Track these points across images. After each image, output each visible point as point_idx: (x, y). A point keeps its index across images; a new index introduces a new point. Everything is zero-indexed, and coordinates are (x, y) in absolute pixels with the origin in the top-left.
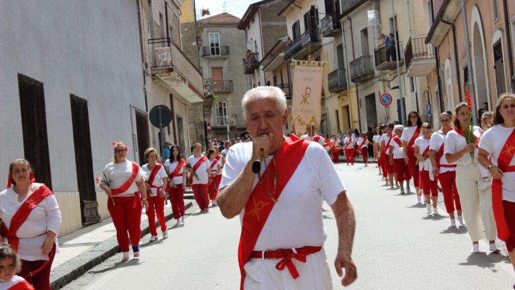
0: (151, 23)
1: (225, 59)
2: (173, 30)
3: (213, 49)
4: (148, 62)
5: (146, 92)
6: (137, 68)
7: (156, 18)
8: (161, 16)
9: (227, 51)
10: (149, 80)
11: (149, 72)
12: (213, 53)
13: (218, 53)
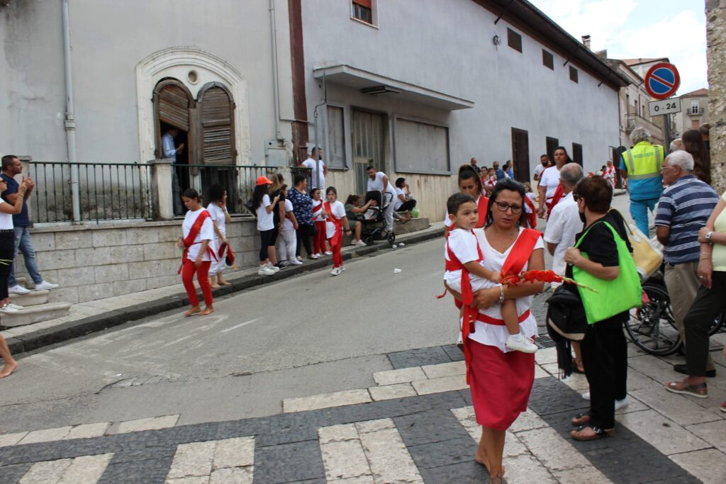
0: (628, 106)
1: (701, 115)
2: (645, 108)
3: (694, 110)
4: (623, 125)
5: (620, 139)
6: (616, 128)
7: (632, 103)
8: (636, 102)
9: (703, 110)
10: (623, 134)
11: (624, 129)
12: (694, 112)
13: (697, 112)
